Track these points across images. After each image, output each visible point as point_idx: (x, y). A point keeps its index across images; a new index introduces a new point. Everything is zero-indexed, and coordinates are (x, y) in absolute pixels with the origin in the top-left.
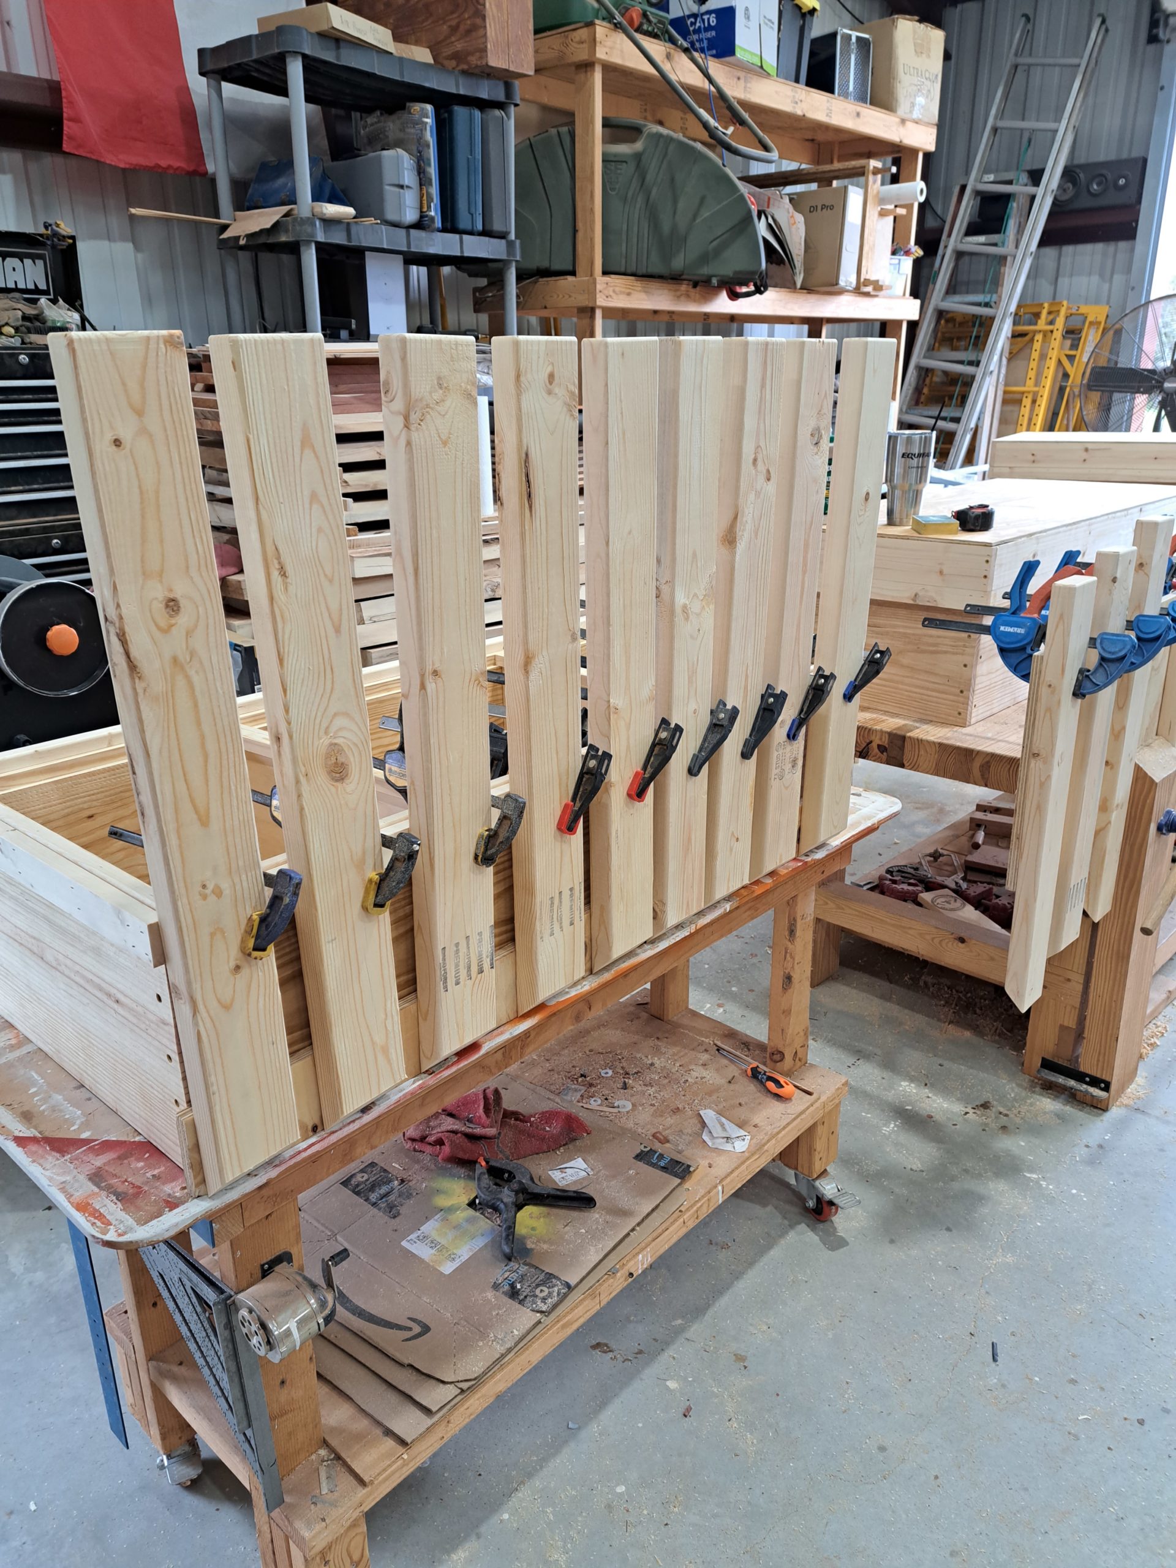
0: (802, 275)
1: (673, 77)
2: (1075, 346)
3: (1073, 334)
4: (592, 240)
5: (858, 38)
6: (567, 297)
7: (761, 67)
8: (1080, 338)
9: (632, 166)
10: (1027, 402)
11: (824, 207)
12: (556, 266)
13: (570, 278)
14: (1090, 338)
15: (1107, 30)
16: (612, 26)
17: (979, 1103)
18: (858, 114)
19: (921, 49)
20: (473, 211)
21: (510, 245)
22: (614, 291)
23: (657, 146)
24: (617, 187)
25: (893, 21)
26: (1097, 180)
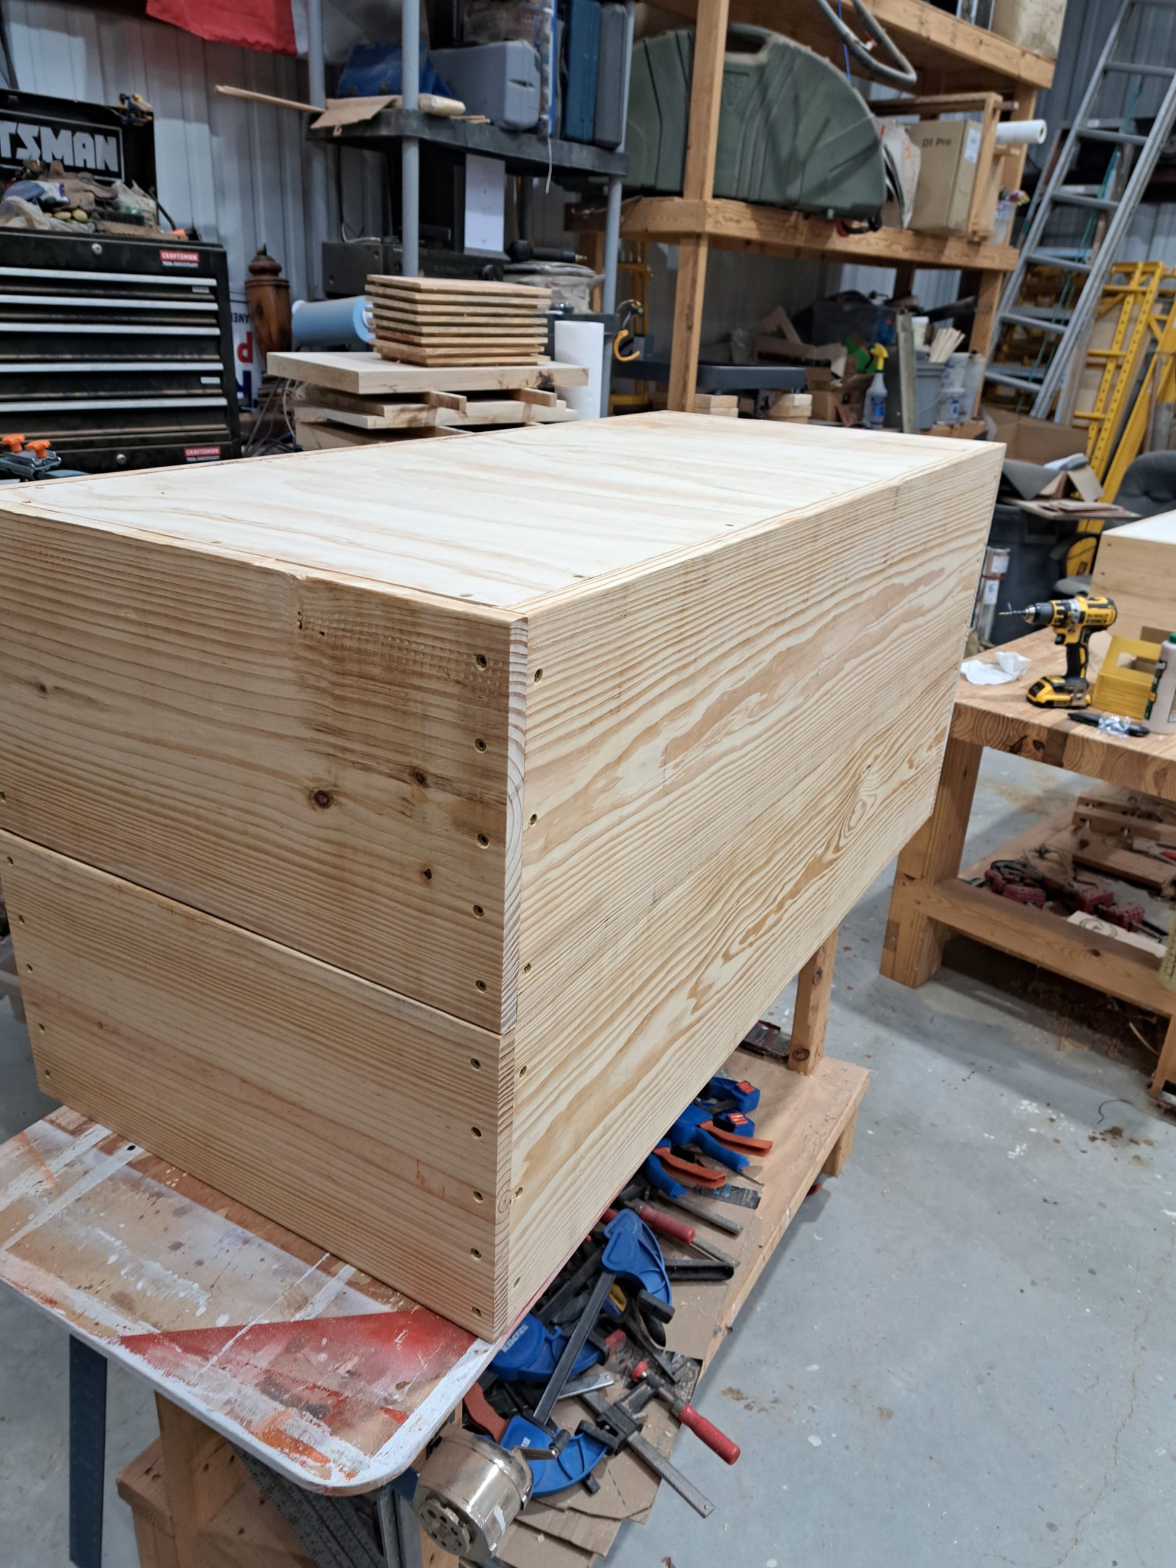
0: (910, 215)
2: (1166, 311)
3: (1166, 298)
4: (705, 159)
6: (671, 220)
9: (754, 80)
11: (940, 141)
13: (677, 199)
17: (1107, 1129)
18: (979, 41)
20: (584, 117)
23: (783, 57)
24: (736, 101)
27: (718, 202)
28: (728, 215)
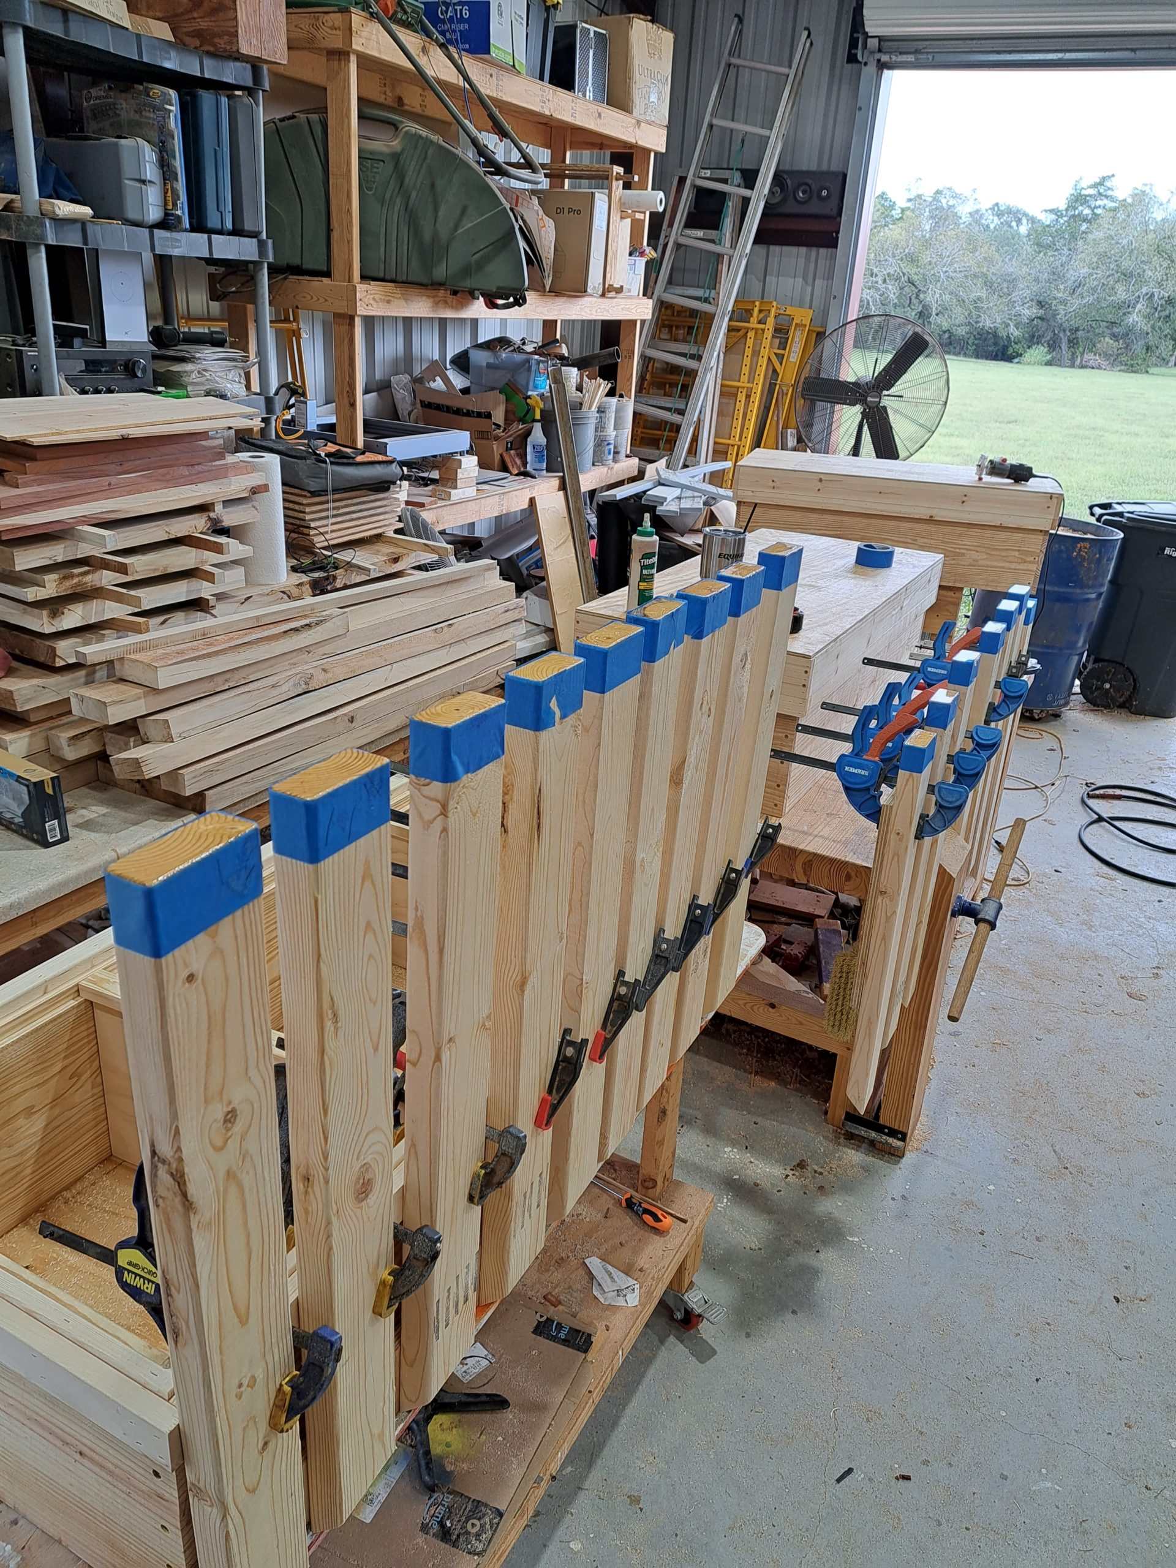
0: (551, 278)
1: (430, 72)
2: (783, 345)
3: (782, 333)
4: (350, 242)
5: (595, 32)
6: (322, 300)
7: (514, 66)
8: (788, 338)
9: (390, 167)
10: (742, 397)
11: (570, 210)
12: (308, 265)
13: (325, 280)
14: (797, 339)
15: (811, 44)
16: (368, 16)
17: (795, 1163)
18: (600, 115)
19: (653, 51)
20: (222, 209)
21: (262, 245)
22: (374, 299)
23: (416, 147)
24: (374, 186)
25: (630, 20)
26: (802, 188)
27: (366, 285)
28: (378, 297)
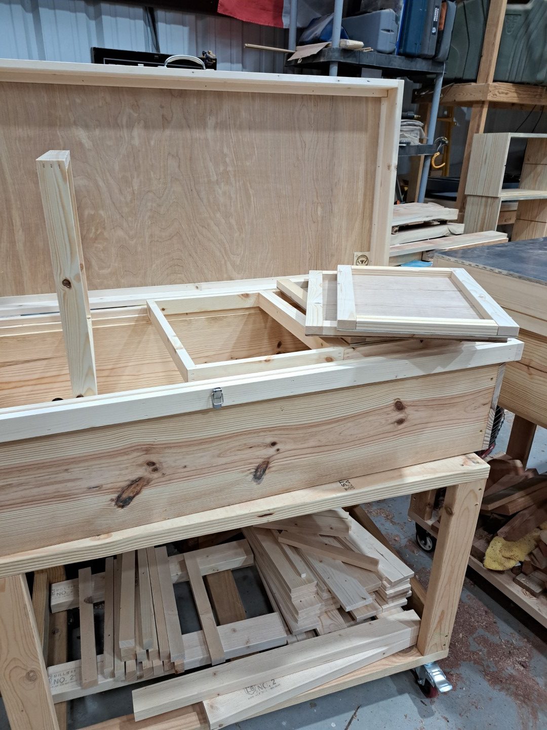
4: (490, 61)
9: (523, 18)
12: (467, 77)
13: (473, 84)
24: (513, 29)
27: (496, 84)
28: (500, 91)
